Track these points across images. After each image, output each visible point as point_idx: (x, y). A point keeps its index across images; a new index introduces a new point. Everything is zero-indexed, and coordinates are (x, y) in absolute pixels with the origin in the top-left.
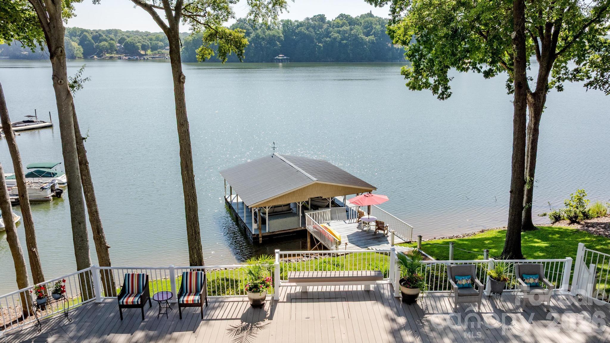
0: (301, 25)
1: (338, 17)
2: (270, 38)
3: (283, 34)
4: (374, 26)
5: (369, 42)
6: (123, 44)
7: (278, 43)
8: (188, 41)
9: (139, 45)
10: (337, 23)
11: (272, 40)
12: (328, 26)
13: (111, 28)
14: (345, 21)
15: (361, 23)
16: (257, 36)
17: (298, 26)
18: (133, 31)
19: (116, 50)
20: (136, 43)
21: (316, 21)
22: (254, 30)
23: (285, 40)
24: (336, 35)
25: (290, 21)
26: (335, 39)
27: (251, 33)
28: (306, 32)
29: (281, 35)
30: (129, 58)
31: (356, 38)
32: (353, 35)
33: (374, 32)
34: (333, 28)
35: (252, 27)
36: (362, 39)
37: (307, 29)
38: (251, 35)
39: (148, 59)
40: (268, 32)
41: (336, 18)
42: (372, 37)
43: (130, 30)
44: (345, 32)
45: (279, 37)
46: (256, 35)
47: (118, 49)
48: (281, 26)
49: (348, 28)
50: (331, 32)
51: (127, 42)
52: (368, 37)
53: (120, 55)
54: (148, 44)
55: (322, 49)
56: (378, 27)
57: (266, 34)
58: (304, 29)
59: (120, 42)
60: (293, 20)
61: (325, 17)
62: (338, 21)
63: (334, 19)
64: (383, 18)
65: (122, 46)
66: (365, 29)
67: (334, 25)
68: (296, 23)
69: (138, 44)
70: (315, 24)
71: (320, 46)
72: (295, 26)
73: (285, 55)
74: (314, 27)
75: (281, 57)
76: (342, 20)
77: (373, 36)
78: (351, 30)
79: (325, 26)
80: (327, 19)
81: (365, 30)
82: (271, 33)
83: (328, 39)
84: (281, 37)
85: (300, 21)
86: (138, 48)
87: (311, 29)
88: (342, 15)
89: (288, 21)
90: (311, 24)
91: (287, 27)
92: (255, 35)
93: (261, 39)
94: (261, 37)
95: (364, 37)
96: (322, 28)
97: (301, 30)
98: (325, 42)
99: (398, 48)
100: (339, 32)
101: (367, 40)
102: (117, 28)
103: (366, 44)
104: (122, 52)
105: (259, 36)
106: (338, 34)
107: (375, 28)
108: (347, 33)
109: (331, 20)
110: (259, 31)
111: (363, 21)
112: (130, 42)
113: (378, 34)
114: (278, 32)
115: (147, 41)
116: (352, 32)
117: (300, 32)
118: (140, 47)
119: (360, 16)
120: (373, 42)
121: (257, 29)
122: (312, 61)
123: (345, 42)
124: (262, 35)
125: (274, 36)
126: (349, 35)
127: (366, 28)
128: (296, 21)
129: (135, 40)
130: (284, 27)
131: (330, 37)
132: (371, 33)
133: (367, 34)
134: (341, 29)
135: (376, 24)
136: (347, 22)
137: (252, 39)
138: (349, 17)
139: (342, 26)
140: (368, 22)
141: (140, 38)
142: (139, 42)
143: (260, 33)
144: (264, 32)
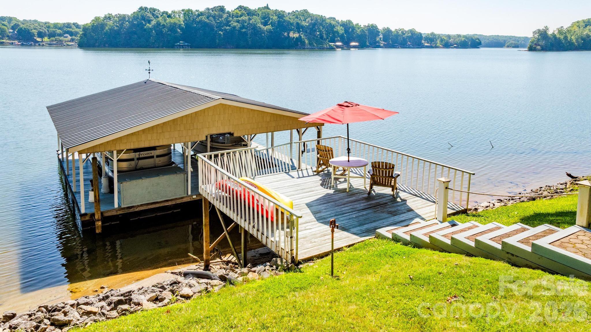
0: (201, 14)
1: (237, 9)
2: (171, 26)
3: (184, 22)
4: (271, 17)
5: (267, 31)
6: (17, 30)
7: (179, 30)
8: (87, 27)
9: (35, 32)
10: (236, 13)
11: (173, 28)
12: (227, 16)
13: (5, 16)
14: (244, 12)
15: (258, 14)
16: (158, 24)
17: (199, 15)
18: (30, 20)
19: (8, 36)
20: (32, 30)
21: (216, 11)
22: (155, 18)
23: (185, 28)
24: (235, 24)
25: (191, 11)
26: (234, 27)
27: (152, 21)
28: (207, 20)
29: (182, 23)
30: (22, 44)
31: (254, 27)
32: (251, 24)
33: (271, 23)
34: (233, 18)
35: (153, 15)
36: (260, 28)
37: (208, 18)
38: (151, 22)
39: (43, 45)
40: (168, 20)
41: (235, 9)
42: (269, 27)
43: (28, 19)
44: (244, 21)
45: (180, 25)
46: (157, 22)
47: (10, 34)
48: (182, 15)
49: (247, 18)
50: (231, 21)
51: (21, 28)
52: (265, 26)
53: (12, 41)
54: (45, 32)
55: (222, 37)
56: (275, 18)
57: (167, 22)
58: (205, 18)
59: (13, 28)
60: (194, 10)
61: (225, 8)
62: (237, 11)
63: (233, 10)
64: (279, 11)
65: (16, 32)
66: (262, 19)
67: (233, 15)
68: (197, 13)
69: (33, 31)
70: (215, 14)
71: (220, 34)
72: (195, 15)
73: (186, 42)
74: (214, 17)
75: (181, 43)
76: (241, 11)
77: (270, 25)
78: (250, 19)
79: (225, 16)
80: (227, 10)
81: (263, 21)
82: (172, 21)
83: (228, 28)
84: (182, 24)
85: (200, 10)
86: (34, 35)
87: (211, 18)
88: (240, 7)
89: (189, 10)
90: (211, 14)
91: (188, 16)
92: (155, 22)
93: (162, 26)
94: (161, 24)
95: (262, 26)
96: (222, 17)
97: (202, 19)
98: (225, 30)
99: (294, 38)
100: (238, 21)
101: (265, 29)
102: (11, 16)
103: (264, 33)
104: (16, 38)
105: (160, 23)
106: (237, 23)
107: (272, 19)
108: (246, 23)
109: (230, 11)
110: (160, 19)
111: (260, 13)
112: (25, 29)
113: (275, 24)
114: (179, 20)
115: (43, 28)
116: (251, 22)
117: (200, 21)
118: (36, 34)
119: (257, 9)
120: (270, 32)
121: (158, 17)
122: (213, 48)
123: (244, 30)
124: (162, 22)
125: (175, 24)
126: (248, 24)
127: (264, 18)
128: (197, 11)
129: (30, 27)
130: (185, 16)
131: (229, 26)
132: (269, 23)
133: (265, 24)
134: (240, 19)
135: (273, 15)
136: (246, 13)
137: (153, 26)
138: (247, 9)
139: (241, 16)
140: (265, 13)
141: (37, 25)
142: (35, 29)
143: (161, 21)
144: (165, 20)
